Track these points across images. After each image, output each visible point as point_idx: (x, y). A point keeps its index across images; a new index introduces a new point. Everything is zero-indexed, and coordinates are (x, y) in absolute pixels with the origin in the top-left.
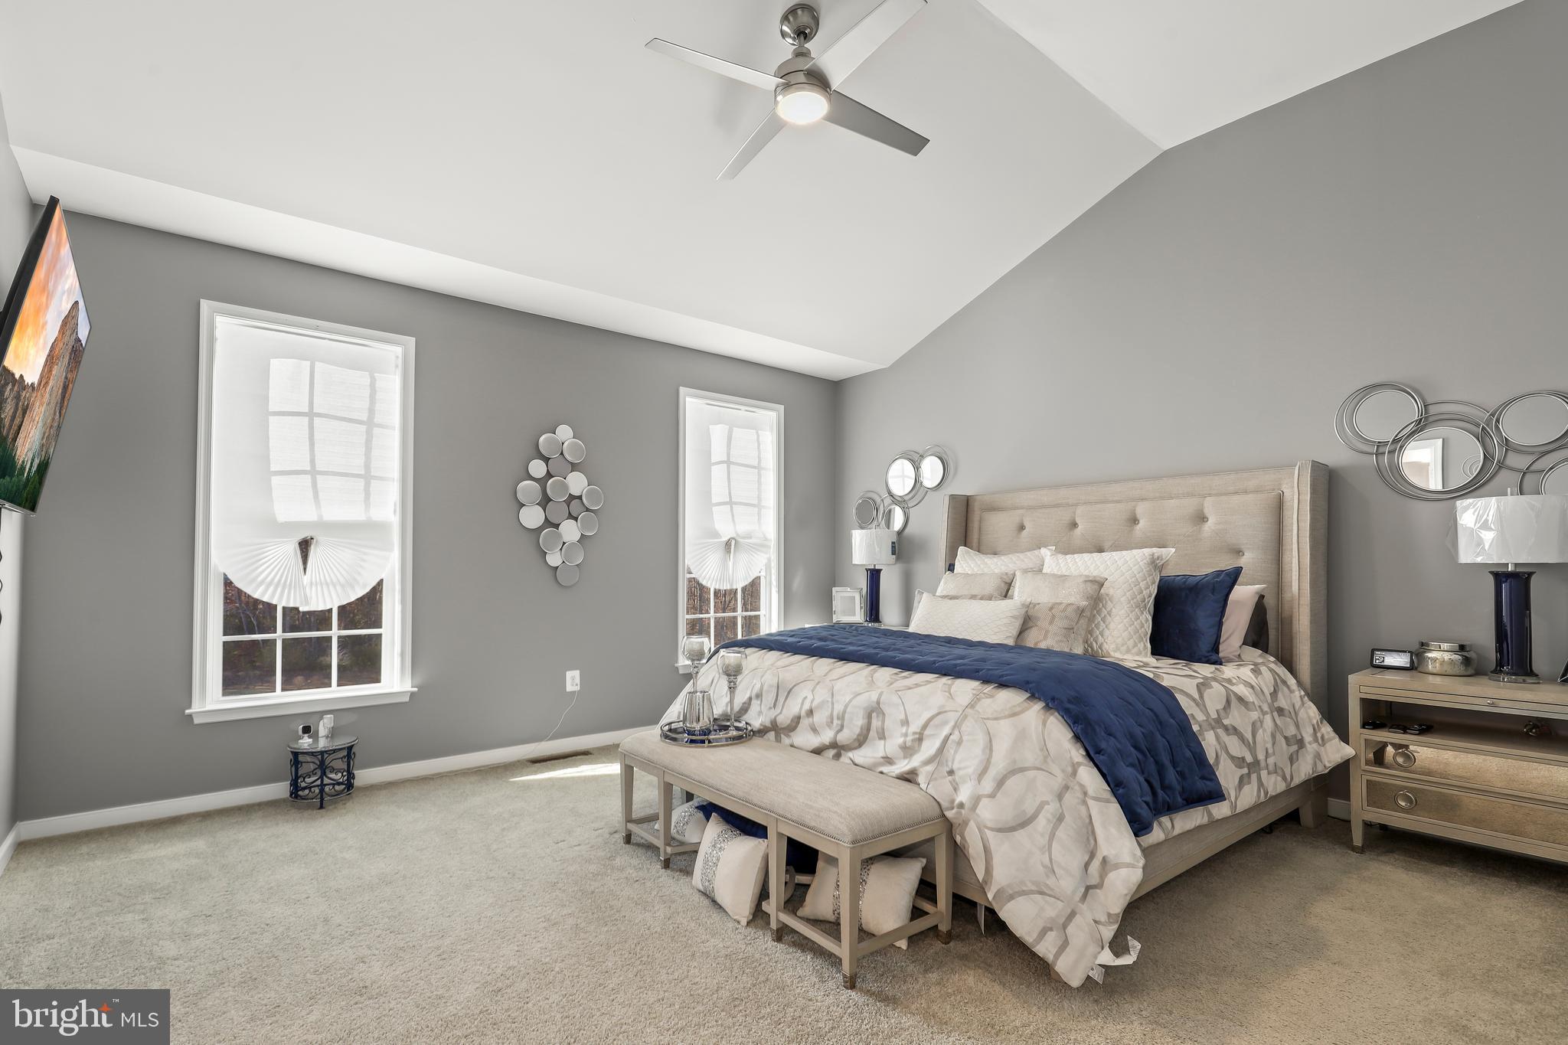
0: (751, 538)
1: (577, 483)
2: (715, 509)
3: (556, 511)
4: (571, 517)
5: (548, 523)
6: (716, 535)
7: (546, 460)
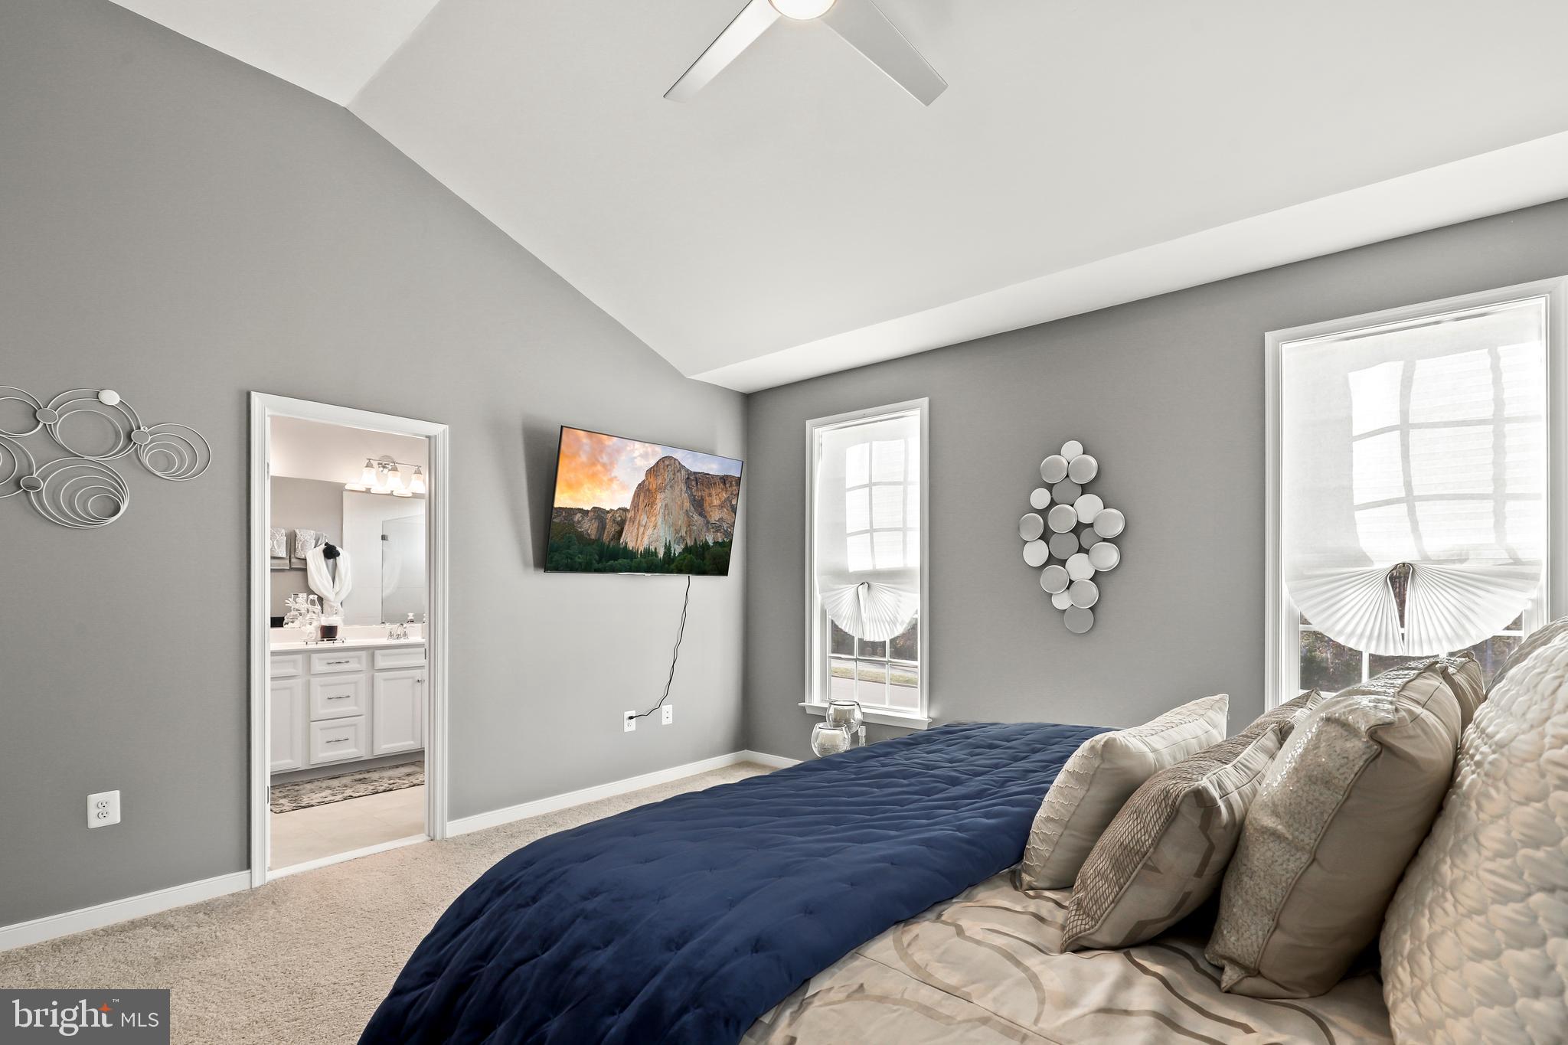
0: (1462, 561)
1: (1088, 507)
2: (1358, 514)
3: (1064, 544)
4: (1081, 550)
5: (1051, 560)
6: (1362, 559)
7: (1050, 487)
